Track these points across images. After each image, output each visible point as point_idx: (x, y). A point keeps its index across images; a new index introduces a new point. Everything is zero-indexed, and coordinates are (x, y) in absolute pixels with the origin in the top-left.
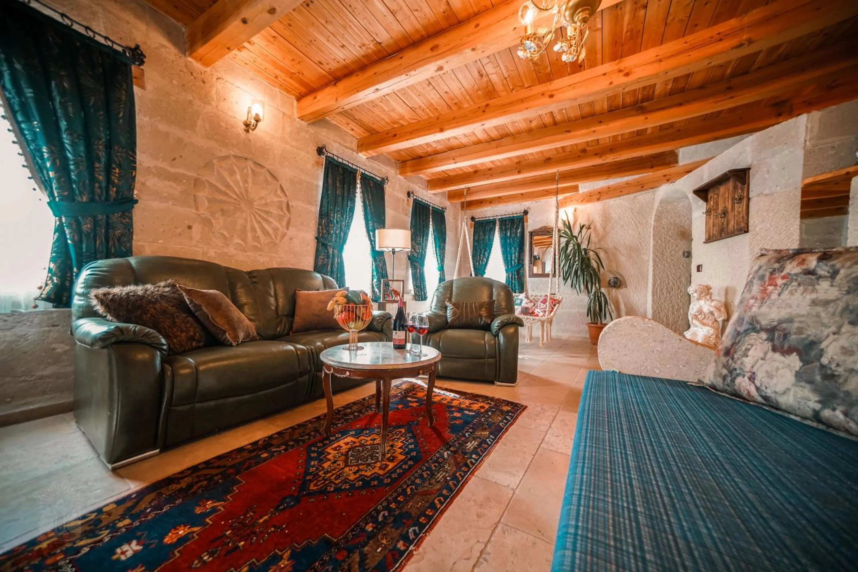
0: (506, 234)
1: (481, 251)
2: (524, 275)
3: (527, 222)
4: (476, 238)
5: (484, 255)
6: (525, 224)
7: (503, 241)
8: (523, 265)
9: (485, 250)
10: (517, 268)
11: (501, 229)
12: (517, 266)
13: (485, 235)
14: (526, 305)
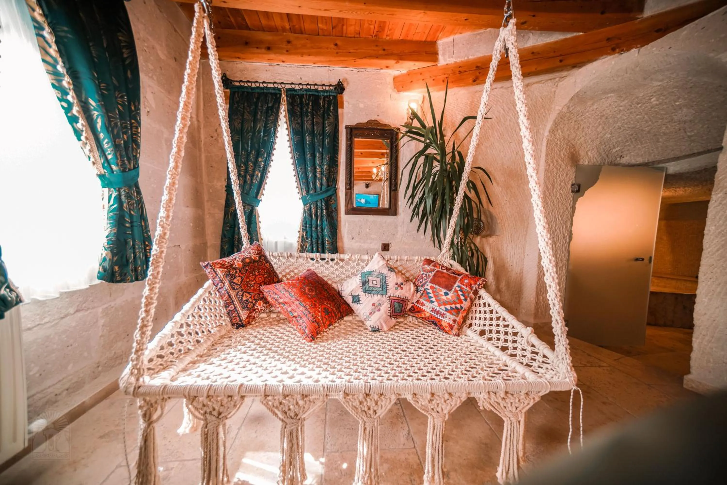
0: (302, 125)
1: (248, 155)
2: (336, 210)
3: (342, 107)
4: (238, 125)
5: (256, 163)
6: (340, 110)
7: (297, 138)
8: (336, 190)
9: (258, 155)
10: (325, 196)
11: (291, 113)
12: (327, 191)
13: (255, 121)
14: (399, 293)
